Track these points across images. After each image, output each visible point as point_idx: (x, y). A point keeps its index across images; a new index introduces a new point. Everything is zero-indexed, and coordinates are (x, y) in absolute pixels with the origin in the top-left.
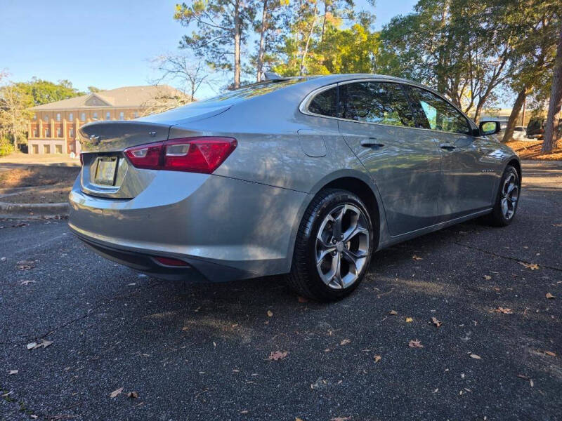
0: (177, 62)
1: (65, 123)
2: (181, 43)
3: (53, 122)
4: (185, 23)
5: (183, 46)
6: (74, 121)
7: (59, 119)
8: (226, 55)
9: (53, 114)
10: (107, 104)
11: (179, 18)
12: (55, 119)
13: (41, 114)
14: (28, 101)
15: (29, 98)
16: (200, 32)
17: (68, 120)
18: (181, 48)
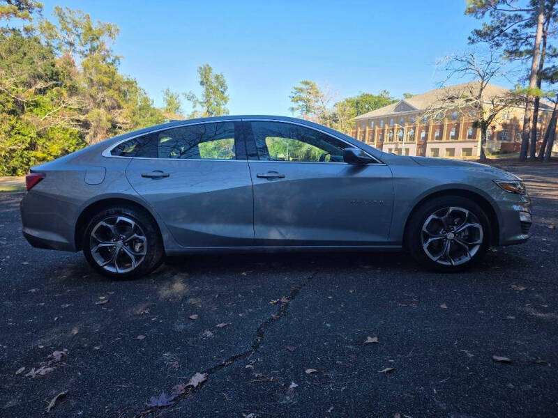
0: (464, 59)
1: (377, 128)
2: (470, 38)
3: (368, 129)
4: (479, 15)
5: (473, 41)
6: (384, 127)
7: (372, 126)
8: (529, 39)
9: (368, 122)
10: (413, 109)
11: (473, 12)
12: (370, 127)
13: (360, 123)
14: (352, 112)
15: (353, 111)
16: (492, 22)
17: (379, 127)
18: (472, 43)
